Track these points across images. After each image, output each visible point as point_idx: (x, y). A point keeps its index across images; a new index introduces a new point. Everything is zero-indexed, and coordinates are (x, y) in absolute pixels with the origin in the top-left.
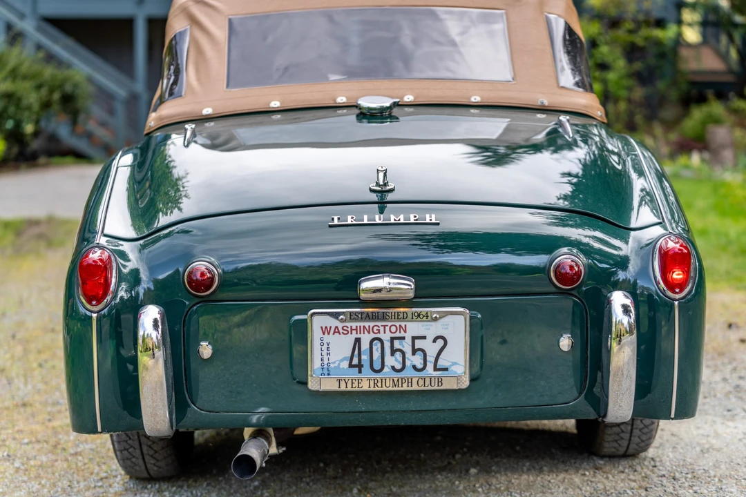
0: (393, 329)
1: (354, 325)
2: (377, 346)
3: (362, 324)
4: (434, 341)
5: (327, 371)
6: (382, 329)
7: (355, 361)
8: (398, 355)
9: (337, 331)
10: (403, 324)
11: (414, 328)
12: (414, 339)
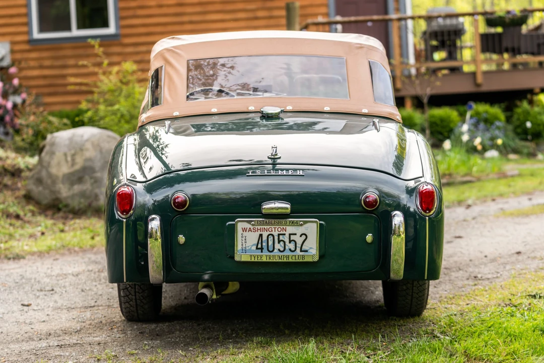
0: (279, 230)
1: (259, 227)
2: (271, 238)
3: (263, 227)
4: (301, 236)
5: (245, 251)
6: (273, 229)
7: (259, 246)
8: (282, 243)
9: (250, 230)
10: (284, 227)
11: (290, 229)
12: (290, 235)
